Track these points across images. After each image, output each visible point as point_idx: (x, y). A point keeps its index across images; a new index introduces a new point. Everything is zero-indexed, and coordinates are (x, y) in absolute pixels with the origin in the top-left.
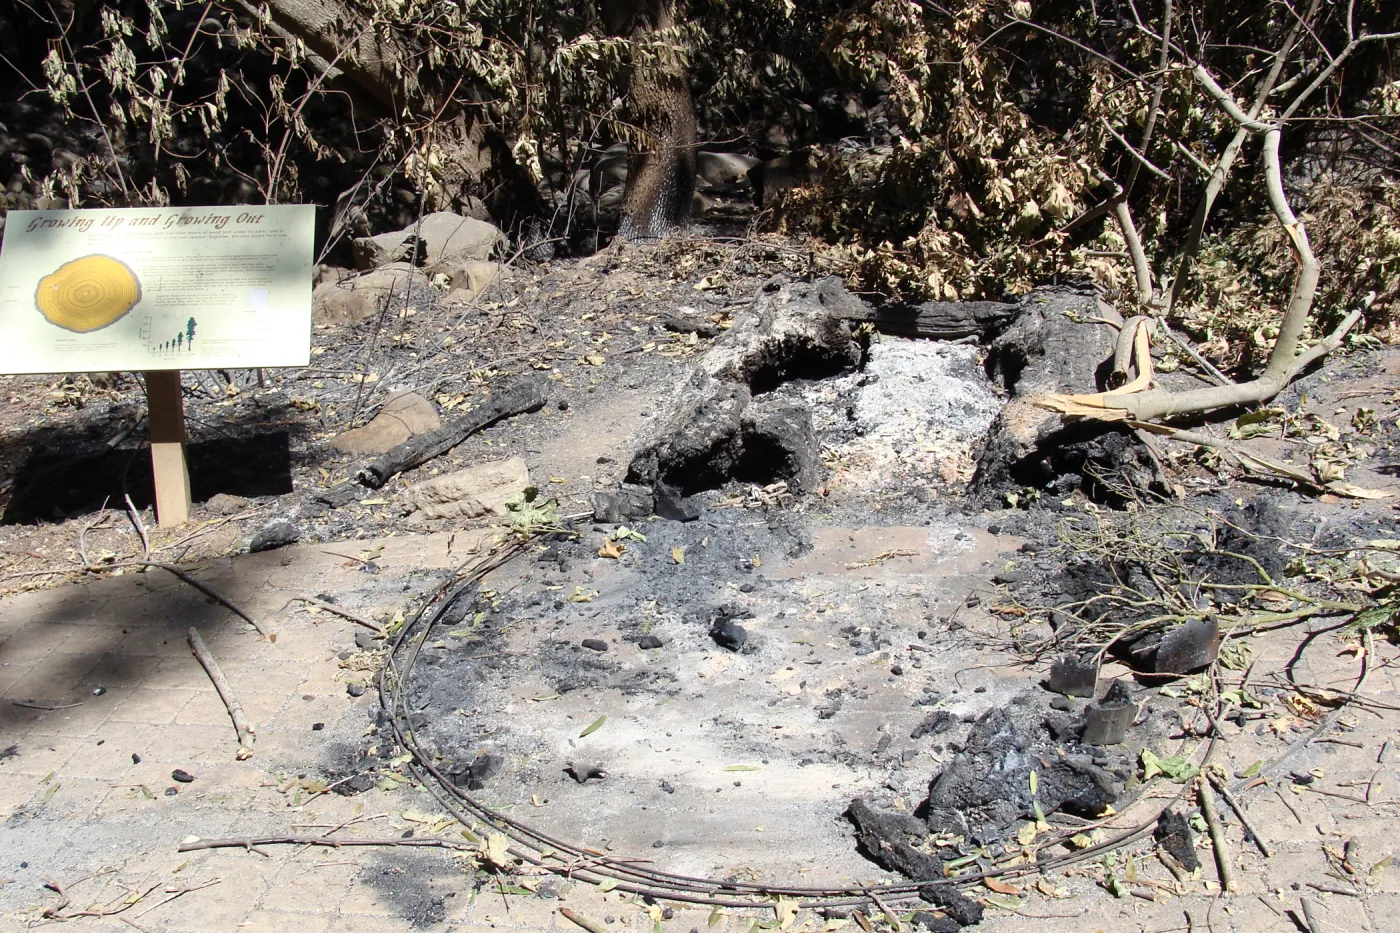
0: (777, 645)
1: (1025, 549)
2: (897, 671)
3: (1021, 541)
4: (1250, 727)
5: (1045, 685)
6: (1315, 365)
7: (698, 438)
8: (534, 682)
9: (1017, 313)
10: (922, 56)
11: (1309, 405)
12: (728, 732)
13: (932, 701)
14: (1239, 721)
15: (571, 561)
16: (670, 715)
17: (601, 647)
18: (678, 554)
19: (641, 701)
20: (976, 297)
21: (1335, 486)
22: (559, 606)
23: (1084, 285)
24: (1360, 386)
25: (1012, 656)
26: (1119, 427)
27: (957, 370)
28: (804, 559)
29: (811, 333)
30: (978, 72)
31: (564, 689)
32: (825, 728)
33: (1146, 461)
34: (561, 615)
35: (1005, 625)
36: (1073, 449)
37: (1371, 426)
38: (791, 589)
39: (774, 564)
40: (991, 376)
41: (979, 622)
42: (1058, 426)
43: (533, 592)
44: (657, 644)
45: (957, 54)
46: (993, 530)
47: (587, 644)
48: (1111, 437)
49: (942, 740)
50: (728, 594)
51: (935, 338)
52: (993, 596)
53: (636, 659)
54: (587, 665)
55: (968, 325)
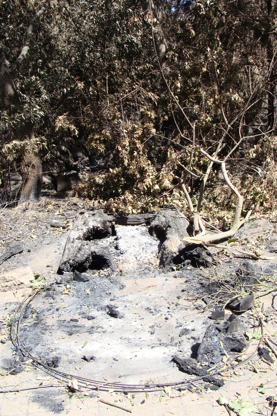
0: (128, 315)
1: (186, 282)
2: (166, 319)
3: (185, 280)
4: (270, 322)
5: (210, 318)
6: (242, 225)
7: (81, 257)
8: (60, 333)
9: (155, 216)
10: (128, 144)
11: (244, 237)
12: (126, 341)
13: (181, 326)
14: (266, 321)
15: (55, 296)
16: (106, 338)
17: (76, 321)
18: (88, 291)
19: (95, 336)
20: (141, 213)
21: (261, 257)
22: (57, 310)
23: (172, 208)
24: (256, 230)
25: (196, 311)
26: (201, 246)
27: (143, 234)
28: (124, 290)
29: (99, 225)
30: (141, 149)
31: (71, 334)
32: (153, 337)
33: (209, 254)
34: (59, 312)
35: (191, 303)
36: (188, 253)
37: (262, 240)
38: (125, 298)
39: (116, 292)
40: (152, 235)
41: (183, 302)
42: (184, 247)
43: (48, 306)
44: (93, 318)
45: (135, 144)
46: (175, 277)
47: (72, 320)
48: (198, 249)
49: (188, 336)
50: (107, 302)
51: (133, 225)
52: (184, 296)
53: (89, 324)
54: (75, 326)
55: (143, 221)
